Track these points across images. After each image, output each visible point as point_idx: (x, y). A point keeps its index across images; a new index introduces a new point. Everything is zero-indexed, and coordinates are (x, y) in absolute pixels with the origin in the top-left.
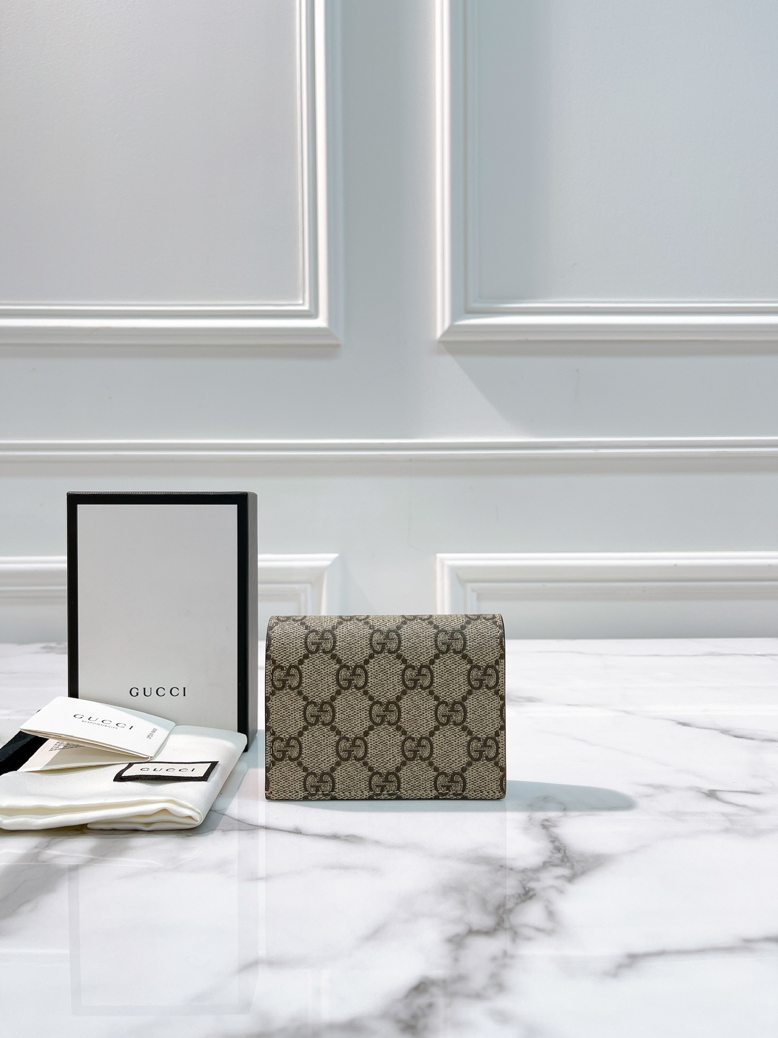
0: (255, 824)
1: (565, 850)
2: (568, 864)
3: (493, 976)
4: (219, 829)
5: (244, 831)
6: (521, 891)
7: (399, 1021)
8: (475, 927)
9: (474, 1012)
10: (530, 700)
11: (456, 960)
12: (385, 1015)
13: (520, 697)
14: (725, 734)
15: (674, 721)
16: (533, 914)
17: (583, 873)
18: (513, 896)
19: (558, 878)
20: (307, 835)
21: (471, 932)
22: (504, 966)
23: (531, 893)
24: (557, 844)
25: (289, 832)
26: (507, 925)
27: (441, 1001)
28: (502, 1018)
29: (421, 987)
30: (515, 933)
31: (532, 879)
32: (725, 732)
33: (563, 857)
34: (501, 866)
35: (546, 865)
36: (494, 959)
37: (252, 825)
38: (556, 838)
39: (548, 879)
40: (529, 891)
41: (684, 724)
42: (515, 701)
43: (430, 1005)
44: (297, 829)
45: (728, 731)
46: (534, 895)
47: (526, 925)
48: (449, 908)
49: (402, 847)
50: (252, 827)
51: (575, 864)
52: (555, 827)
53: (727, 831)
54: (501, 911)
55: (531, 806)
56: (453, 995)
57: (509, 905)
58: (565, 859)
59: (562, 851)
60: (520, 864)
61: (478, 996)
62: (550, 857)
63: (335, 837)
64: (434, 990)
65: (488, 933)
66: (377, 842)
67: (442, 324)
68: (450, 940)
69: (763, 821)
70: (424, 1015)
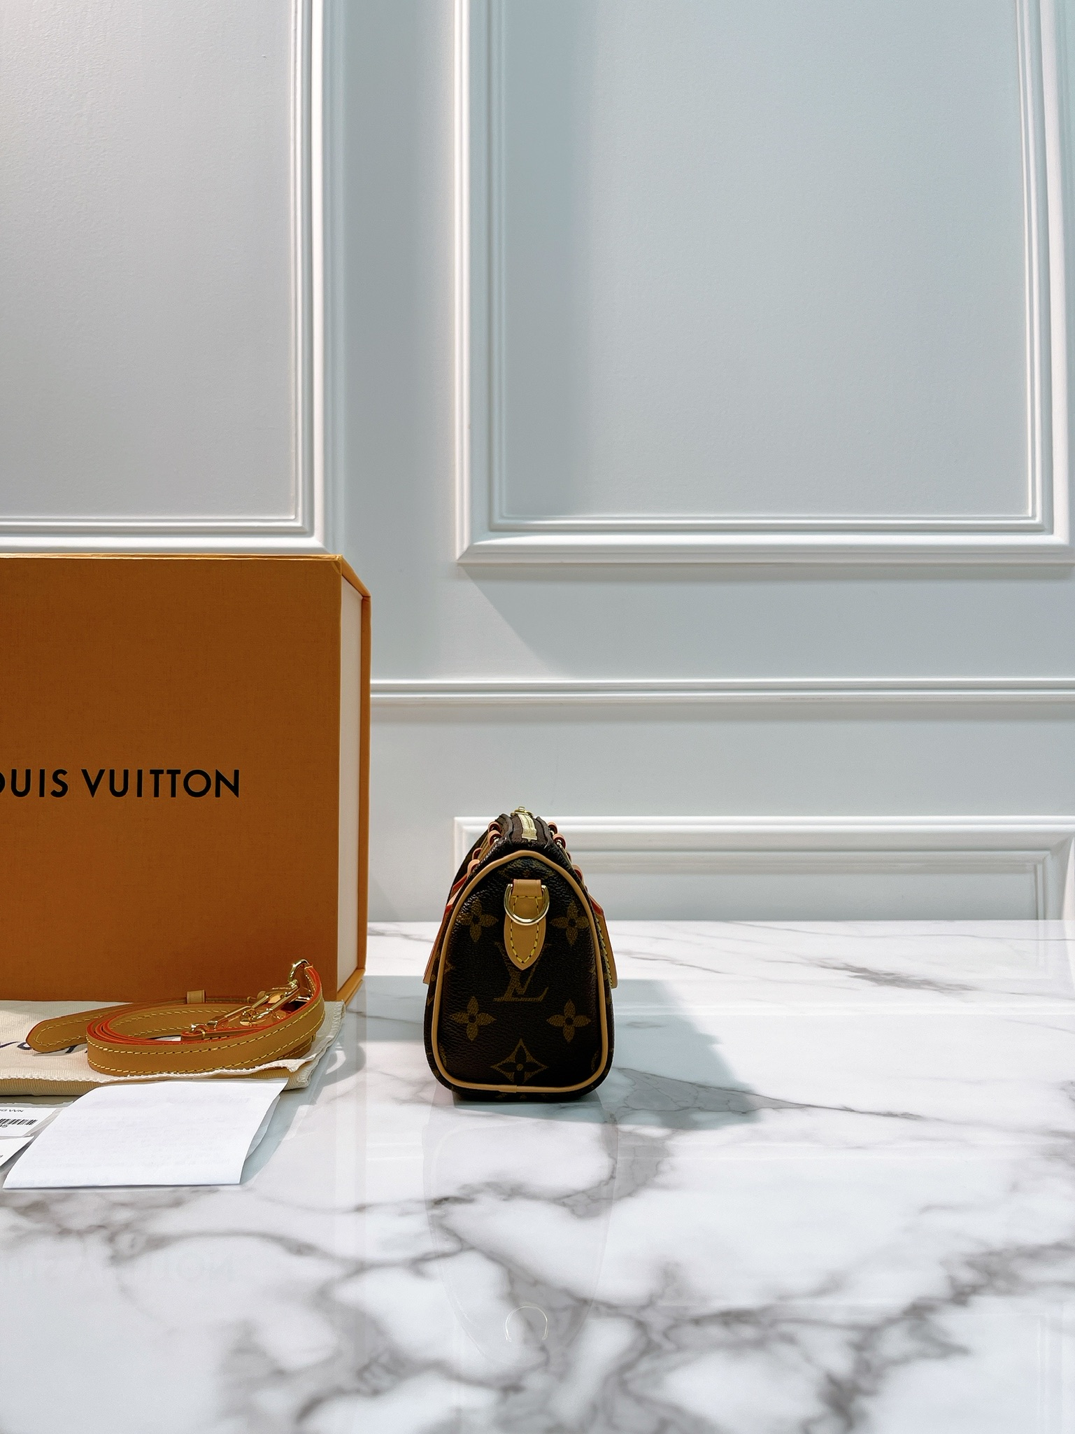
4: (765, 1108)
10: (964, 988)
13: (950, 985)
37: (795, 1104)
42: (948, 989)
50: (799, 1106)
63: (890, 1115)
66: (939, 1120)
67: (461, 543)
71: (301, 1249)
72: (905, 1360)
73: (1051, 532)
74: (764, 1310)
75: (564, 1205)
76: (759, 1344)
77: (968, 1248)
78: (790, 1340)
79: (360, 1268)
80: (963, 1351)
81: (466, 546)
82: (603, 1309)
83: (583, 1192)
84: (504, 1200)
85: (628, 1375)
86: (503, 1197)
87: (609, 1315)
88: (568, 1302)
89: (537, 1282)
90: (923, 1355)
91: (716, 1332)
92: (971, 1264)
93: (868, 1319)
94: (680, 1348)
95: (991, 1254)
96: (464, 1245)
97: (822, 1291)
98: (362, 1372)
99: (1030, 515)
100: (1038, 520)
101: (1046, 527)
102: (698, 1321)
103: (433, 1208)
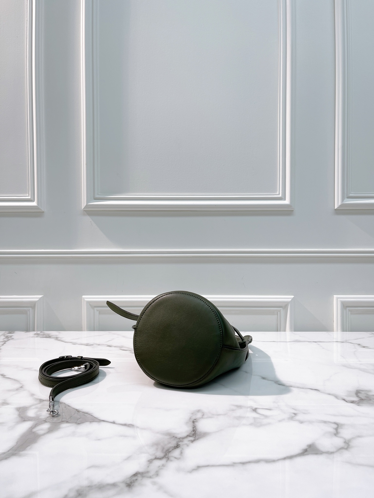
0: (102, 420)
1: (196, 431)
2: (194, 436)
3: (157, 472)
4: (89, 421)
5: (97, 422)
6: (176, 445)
7: (126, 484)
8: (158, 457)
9: (147, 482)
11: (148, 467)
12: (123, 482)
15: (261, 376)
16: (176, 453)
17: (198, 439)
18: (173, 447)
19: (189, 441)
20: (116, 424)
21: (156, 458)
22: (162, 469)
23: (178, 446)
24: (194, 429)
25: (111, 423)
26: (167, 456)
27: (139, 478)
28: (154, 483)
29: (136, 475)
30: (168, 459)
31: (181, 441)
33: (194, 434)
34: (173, 436)
35: (187, 436)
36: (159, 467)
37: (100, 420)
38: (195, 426)
39: (186, 441)
40: (178, 445)
41: (264, 378)
43: (136, 480)
44: (114, 422)
45: (277, 382)
46: (179, 447)
47: (172, 456)
48: (152, 451)
49: (144, 429)
51: (197, 436)
52: (197, 422)
53: (251, 424)
54: (167, 452)
55: (193, 413)
56: (143, 477)
57: (170, 450)
58: (195, 434)
59: (195, 431)
60: (179, 436)
61: (150, 477)
62: (190, 433)
63: (125, 425)
64: (139, 475)
65: (161, 459)
66: (138, 427)
67: (84, 204)
68: (149, 461)
69: (265, 421)
70: (134, 482)
73: (285, 200)
81: (85, 205)
99: (278, 194)
100: (280, 196)
101: (283, 198)
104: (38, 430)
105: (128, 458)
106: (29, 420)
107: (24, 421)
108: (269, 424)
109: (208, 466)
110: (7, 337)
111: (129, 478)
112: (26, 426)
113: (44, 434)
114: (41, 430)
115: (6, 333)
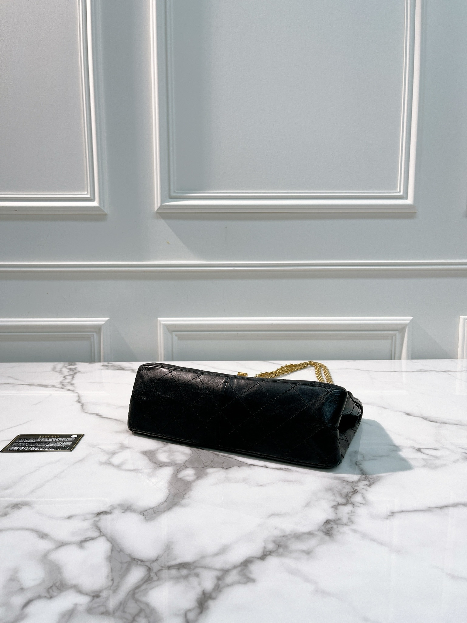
2: (368, 480)
3: (349, 518)
4: (236, 466)
5: (246, 467)
6: (353, 490)
7: (323, 532)
8: (340, 502)
9: (345, 529)
11: (336, 513)
12: (319, 530)
14: (426, 420)
15: (404, 412)
16: (357, 498)
17: (373, 483)
18: (350, 492)
19: (365, 485)
20: (270, 468)
21: (339, 504)
22: (353, 515)
23: (356, 491)
24: (363, 472)
25: (263, 467)
26: (350, 502)
27: (335, 526)
28: (355, 531)
29: (327, 522)
30: (353, 505)
31: (356, 486)
32: (425, 419)
34: (344, 481)
35: (360, 480)
36: (348, 513)
37: (248, 464)
38: (362, 469)
39: (361, 486)
41: (408, 414)
44: (265, 466)
45: (427, 418)
46: (358, 492)
47: (356, 502)
48: (329, 496)
51: (370, 479)
52: (361, 464)
54: (347, 497)
55: (350, 455)
56: (337, 524)
57: (350, 495)
58: (366, 478)
60: (351, 480)
61: (346, 525)
62: (361, 477)
64: (332, 523)
65: (345, 505)
68: (333, 507)
69: (438, 462)
70: (331, 530)
71: (43, 536)
72: (232, 584)
73: (407, 199)
74: (194, 562)
75: (143, 515)
76: (186, 577)
77: (277, 533)
78: (197, 575)
79: (62, 544)
80: (253, 581)
81: (159, 205)
82: (139, 562)
83: (152, 508)
84: (123, 513)
85: (137, 591)
86: (123, 511)
87: (140, 565)
88: (128, 559)
89: (121, 551)
90: (239, 583)
91: (174, 572)
92: (274, 542)
93: (227, 566)
94: (158, 580)
95: (284, 536)
96: (102, 534)
97: (217, 554)
98: (49, 589)
99: (398, 191)
100: (401, 194)
101: (404, 196)
102: (169, 568)
103: (96, 517)
104: (184, 477)
105: (308, 505)
106: (166, 465)
107: (161, 466)
108: (444, 465)
109: (403, 511)
110: (70, 369)
111: (322, 526)
112: (167, 473)
113: (194, 481)
114: (188, 476)
115: (67, 365)
